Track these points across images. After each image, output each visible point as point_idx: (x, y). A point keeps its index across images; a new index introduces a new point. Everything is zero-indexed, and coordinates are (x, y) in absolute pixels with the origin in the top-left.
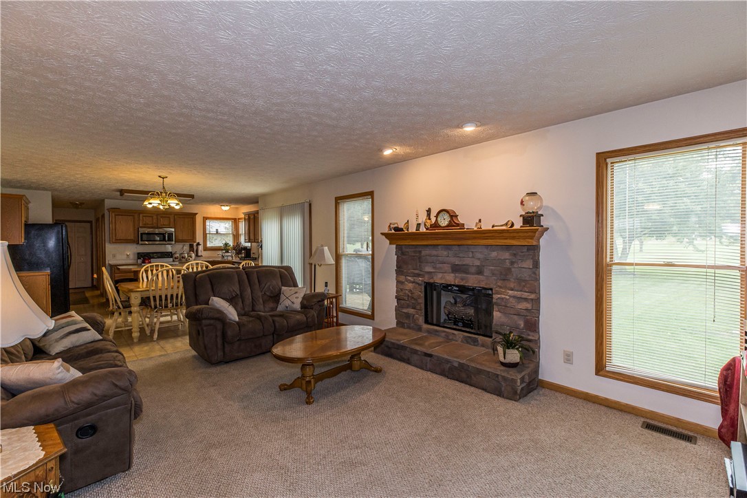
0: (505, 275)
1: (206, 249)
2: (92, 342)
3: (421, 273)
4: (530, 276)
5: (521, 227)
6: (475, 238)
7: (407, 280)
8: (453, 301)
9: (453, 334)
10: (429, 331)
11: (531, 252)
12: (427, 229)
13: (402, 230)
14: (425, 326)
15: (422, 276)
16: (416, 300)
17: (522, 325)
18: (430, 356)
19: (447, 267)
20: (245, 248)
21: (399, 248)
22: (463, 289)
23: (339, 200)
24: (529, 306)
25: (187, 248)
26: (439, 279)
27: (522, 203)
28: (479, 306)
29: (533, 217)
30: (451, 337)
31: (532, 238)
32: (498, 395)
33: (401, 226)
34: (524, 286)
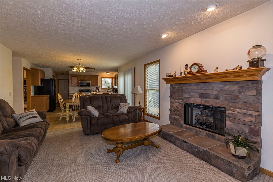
0: (234, 99)
1: (102, 89)
2: (38, 122)
3: (182, 98)
4: (254, 100)
5: (248, 68)
6: (214, 78)
7: (175, 102)
8: (200, 113)
9: (200, 131)
10: (186, 128)
11: (255, 85)
12: (185, 75)
13: (173, 76)
14: (184, 125)
15: (183, 100)
16: (179, 111)
17: (247, 131)
18: (186, 142)
19: (197, 95)
20: (115, 88)
21: (171, 86)
22: (206, 107)
23: (146, 65)
24: (253, 119)
25: (95, 88)
26: (192, 101)
27: (249, 53)
28: (216, 117)
29: (258, 61)
30: (198, 133)
31: (257, 75)
32: (230, 175)
33: (172, 74)
34: (249, 107)
